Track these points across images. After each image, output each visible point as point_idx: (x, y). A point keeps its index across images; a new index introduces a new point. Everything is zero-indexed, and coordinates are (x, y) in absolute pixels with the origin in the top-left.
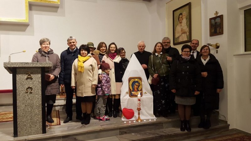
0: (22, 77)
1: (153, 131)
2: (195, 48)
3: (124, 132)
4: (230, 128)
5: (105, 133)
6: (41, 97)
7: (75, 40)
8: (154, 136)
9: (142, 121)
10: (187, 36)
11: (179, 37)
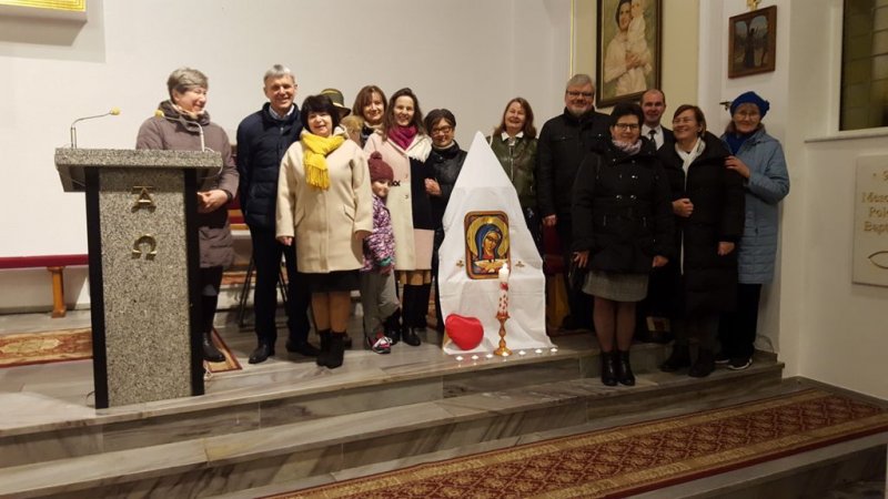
0: (118, 202)
1: (548, 386)
2: (656, 118)
3: (457, 388)
4: (785, 375)
5: (398, 392)
6: (186, 272)
7: (292, 78)
8: (557, 399)
9: (511, 353)
10: (647, 77)
11: (617, 79)
